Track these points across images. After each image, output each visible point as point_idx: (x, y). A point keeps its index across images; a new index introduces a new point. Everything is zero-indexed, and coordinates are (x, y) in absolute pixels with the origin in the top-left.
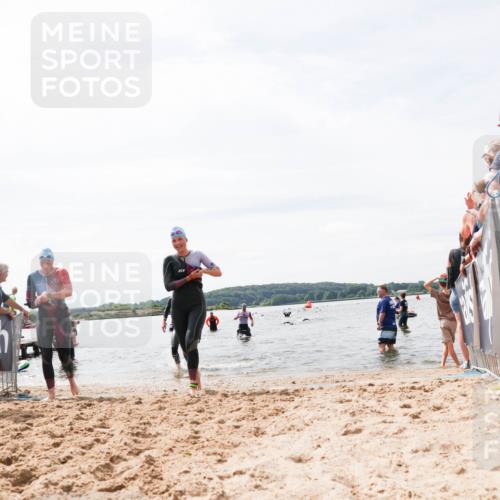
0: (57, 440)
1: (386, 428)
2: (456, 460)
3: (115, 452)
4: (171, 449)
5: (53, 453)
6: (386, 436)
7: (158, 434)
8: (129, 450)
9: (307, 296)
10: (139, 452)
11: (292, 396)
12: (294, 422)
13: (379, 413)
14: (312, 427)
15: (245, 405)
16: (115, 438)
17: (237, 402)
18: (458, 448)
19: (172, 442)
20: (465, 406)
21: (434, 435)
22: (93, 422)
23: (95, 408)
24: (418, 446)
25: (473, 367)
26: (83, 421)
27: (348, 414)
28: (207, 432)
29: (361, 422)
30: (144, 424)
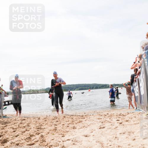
0: (15, 130)
1: (112, 127)
2: (133, 136)
3: (32, 134)
4: (48, 133)
5: (13, 134)
6: (112, 129)
7: (45, 128)
8: (36, 133)
9: (89, 87)
10: (39, 134)
11: (84, 117)
12: (85, 125)
13: (110, 122)
14: (90, 126)
15: (70, 120)
16: (32, 129)
17: (68, 119)
18: (133, 133)
19: (49, 131)
20: (135, 120)
21: (126, 129)
22: (25, 125)
23: (26, 121)
24: (121, 132)
25: (138, 109)
26: (22, 124)
27: (101, 123)
28: (59, 128)
29: (105, 125)
30: (41, 125)
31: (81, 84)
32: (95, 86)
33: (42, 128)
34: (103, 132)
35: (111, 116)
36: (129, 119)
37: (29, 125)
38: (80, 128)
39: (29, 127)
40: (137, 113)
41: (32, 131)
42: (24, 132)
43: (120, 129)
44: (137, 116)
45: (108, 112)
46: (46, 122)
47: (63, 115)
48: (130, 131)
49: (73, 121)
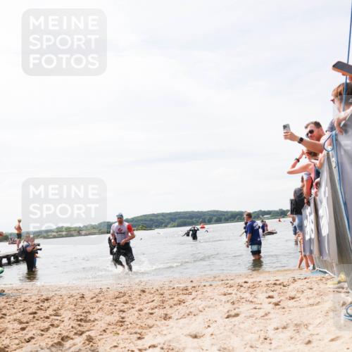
0: (24, 325)
1: (256, 313)
2: (305, 334)
3: (65, 334)
4: (104, 331)
5: (20, 335)
6: (256, 319)
7: (96, 320)
8: (75, 331)
9: (201, 220)
10: (82, 333)
11: (191, 291)
12: (192, 310)
13: (252, 302)
14: (204, 313)
15: (157, 298)
16: (65, 323)
17: (152, 296)
18: (306, 326)
19: (106, 325)
20: (311, 296)
21: (290, 317)
22: (49, 312)
23: (51, 302)
24: (279, 325)
25: (317, 268)
26: (43, 312)
27: (230, 303)
28: (130, 317)
29: (239, 308)
30: (86, 312)
31: (182, 211)
32: (215, 216)
33: (90, 320)
34: (235, 325)
35: (254, 287)
36: (295, 292)
37: (59, 312)
38: (182, 318)
39: (59, 318)
40: (315, 279)
41: (66, 326)
42: (47, 330)
43: (275, 318)
44: (315, 286)
45: (247, 277)
46: (100, 305)
47: (141, 288)
48: (299, 323)
49: (163, 302)
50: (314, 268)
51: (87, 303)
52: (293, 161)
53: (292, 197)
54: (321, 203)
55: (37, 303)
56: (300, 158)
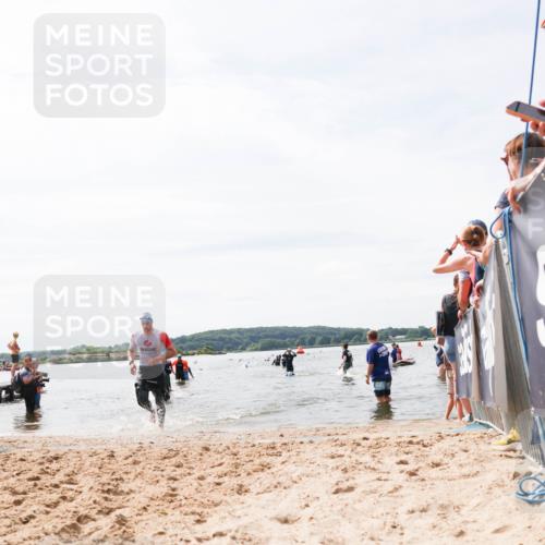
0: (20, 497)
1: (381, 486)
2: (455, 520)
3: (83, 512)
4: (145, 509)
5: (13, 512)
6: (380, 495)
7: (131, 491)
8: (99, 508)
9: (298, 340)
10: (109, 511)
11: (279, 450)
12: (280, 480)
13: (374, 469)
14: (300, 484)
15: (228, 460)
16: (84, 496)
17: (219, 456)
18: (458, 508)
19: (147, 500)
20: (466, 462)
21: (432, 494)
22: (60, 477)
23: (62, 462)
24: (415, 506)
25: (475, 420)
26: (49, 477)
27: (339, 471)
28: (185, 489)
29: (353, 478)
30: (117, 479)
32: (319, 335)
33: (122, 491)
34: (347, 505)
35: (378, 446)
36: (442, 456)
38: (265, 491)
39: (74, 487)
40: (471, 436)
41: (85, 500)
42: (56, 504)
43: (410, 494)
44: (472, 447)
45: (367, 431)
46: (139, 468)
47: (202, 443)
48: (446, 503)
49: (237, 466)
50: (471, 419)
51: (119, 465)
52: (443, 254)
53: (440, 309)
54: (484, 317)
55: (41, 464)
56: (454, 248)
